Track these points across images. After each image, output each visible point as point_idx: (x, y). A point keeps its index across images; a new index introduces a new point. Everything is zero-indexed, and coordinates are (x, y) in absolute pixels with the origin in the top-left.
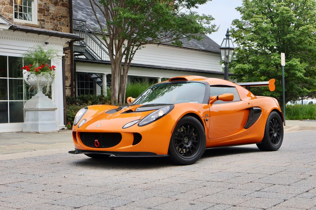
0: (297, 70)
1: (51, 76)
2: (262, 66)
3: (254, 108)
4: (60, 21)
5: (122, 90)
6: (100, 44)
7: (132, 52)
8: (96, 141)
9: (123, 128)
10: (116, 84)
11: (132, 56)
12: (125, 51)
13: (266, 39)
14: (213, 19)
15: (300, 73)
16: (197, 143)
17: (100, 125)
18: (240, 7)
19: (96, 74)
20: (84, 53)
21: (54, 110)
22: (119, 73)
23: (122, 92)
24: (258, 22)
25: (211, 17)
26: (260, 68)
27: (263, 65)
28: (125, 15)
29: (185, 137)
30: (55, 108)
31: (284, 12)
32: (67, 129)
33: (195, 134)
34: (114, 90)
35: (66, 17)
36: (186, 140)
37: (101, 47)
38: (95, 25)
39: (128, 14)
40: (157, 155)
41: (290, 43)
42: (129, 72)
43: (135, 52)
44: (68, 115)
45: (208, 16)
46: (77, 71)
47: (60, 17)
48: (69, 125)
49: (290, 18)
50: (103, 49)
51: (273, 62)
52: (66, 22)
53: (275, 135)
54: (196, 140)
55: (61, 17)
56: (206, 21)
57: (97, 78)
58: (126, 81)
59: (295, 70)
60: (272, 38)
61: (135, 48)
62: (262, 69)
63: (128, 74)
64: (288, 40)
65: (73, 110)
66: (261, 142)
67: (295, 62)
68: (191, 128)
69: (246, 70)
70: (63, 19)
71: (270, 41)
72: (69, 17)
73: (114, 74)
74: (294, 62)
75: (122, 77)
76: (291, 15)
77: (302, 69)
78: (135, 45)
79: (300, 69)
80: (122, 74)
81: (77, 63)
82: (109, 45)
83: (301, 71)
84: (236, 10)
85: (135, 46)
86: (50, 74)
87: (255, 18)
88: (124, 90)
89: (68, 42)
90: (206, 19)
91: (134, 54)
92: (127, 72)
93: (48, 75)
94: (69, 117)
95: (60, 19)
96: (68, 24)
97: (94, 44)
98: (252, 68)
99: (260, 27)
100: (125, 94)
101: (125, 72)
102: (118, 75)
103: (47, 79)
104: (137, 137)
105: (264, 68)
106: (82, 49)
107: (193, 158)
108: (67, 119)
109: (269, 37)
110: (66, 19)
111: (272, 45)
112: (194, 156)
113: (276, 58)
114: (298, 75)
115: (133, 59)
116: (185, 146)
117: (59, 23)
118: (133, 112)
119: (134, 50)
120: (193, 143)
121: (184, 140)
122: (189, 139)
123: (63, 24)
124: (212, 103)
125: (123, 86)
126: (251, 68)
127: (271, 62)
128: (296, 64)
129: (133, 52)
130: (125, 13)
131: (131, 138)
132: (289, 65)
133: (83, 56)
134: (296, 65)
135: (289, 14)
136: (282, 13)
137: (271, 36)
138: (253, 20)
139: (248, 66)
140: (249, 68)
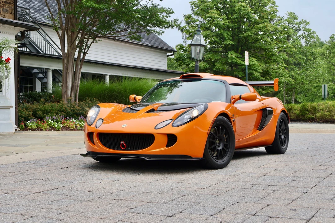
0: (254, 70)
1: (7, 69)
2: (218, 65)
3: (267, 108)
4: (3, 8)
5: (74, 88)
6: (44, 35)
7: (86, 45)
8: (122, 142)
9: (155, 128)
10: (69, 80)
11: (87, 49)
12: (78, 44)
13: (223, 36)
14: (173, 12)
15: (257, 73)
16: (227, 145)
17: (126, 125)
18: (194, 1)
19: (37, 68)
20: (26, 45)
21: (9, 108)
22: (72, 69)
23: (74, 90)
24: (215, 18)
25: (171, 10)
26: (216, 67)
27: (219, 64)
28: (88, 4)
29: (217, 139)
30: (10, 106)
31: (242, 8)
32: (19, 130)
33: (226, 136)
34: (67, 87)
35: (10, 3)
36: (218, 142)
37: (45, 39)
38: (34, 14)
39: (91, 3)
40: (193, 158)
41: (246, 42)
42: (82, 68)
43: (90, 45)
44: (20, 114)
45: (168, 9)
46: (21, 65)
47: (3, 3)
48: (22, 126)
49: (248, 15)
50: (47, 41)
51: (230, 61)
52: (10, 9)
53: (283, 137)
54: (226, 142)
55: (5, 3)
56: (166, 14)
57: (38, 73)
58: (80, 77)
59: (252, 70)
60: (229, 35)
61: (90, 41)
62: (218, 67)
63: (82, 71)
64: (245, 38)
65: (24, 109)
66: (271, 144)
67: (253, 62)
68: (222, 129)
69: (201, 69)
70: (7, 6)
71: (227, 38)
72: (13, 4)
73: (67, 69)
74: (252, 61)
75: (75, 73)
76: (249, 12)
77: (259, 68)
78: (90, 37)
79: (258, 69)
80: (74, 70)
81: (21, 56)
82: (62, 37)
83: (258, 71)
84: (190, 4)
85: (90, 39)
86: (6, 68)
87: (211, 13)
88: (78, 87)
89: (21, 31)
90: (166, 12)
91: (89, 47)
92: (81, 68)
93: (3, 68)
94: (21, 116)
95: (3, 4)
96: (12, 11)
97: (38, 36)
98: (208, 67)
99: (217, 23)
100: (78, 92)
101: (78, 68)
102: (71, 71)
103: (3, 73)
104: (172, 139)
105: (220, 67)
106: (26, 41)
107: (225, 162)
108: (19, 119)
109: (226, 34)
110: (10, 6)
111: (229, 42)
112: (225, 159)
113: (234, 56)
114: (256, 75)
115: (87, 53)
116: (218, 148)
117: (3, 10)
118: (155, 111)
119: (89, 42)
120: (224, 145)
121: (216, 143)
122: (220, 141)
123: (6, 11)
124: (234, 103)
125: (76, 83)
126: (206, 67)
127: (228, 60)
128: (254, 63)
129: (89, 46)
130: (88, 2)
131: (165, 140)
133: (25, 48)
134: (253, 65)
135: (247, 11)
136: (240, 9)
137: (227, 34)
138: (210, 15)
139: (203, 65)
140: (204, 67)
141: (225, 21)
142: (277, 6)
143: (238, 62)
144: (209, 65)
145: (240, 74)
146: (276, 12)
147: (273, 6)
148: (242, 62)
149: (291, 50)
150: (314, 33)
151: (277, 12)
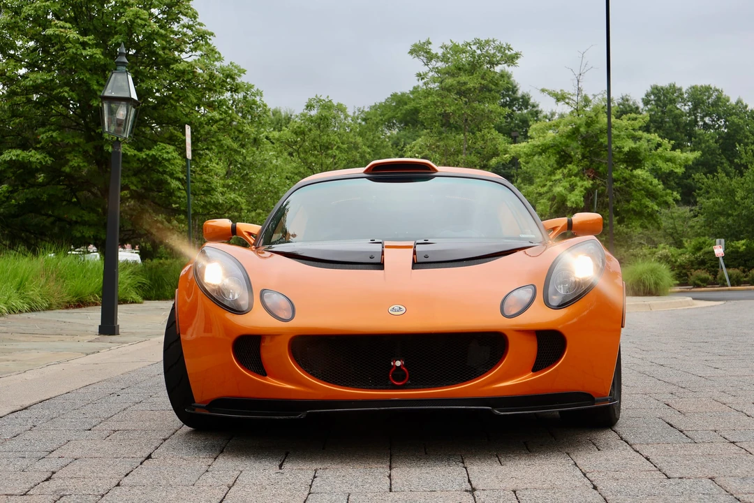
0: (166, 173)
2: (76, 158)
8: (398, 363)
9: (503, 314)
13: (89, 87)
15: (174, 181)
26: (71, 164)
27: (76, 156)
40: (595, 400)
59: (162, 173)
62: (77, 165)
67: (168, 153)
69: (34, 167)
74: (164, 151)
76: (154, 31)
79: (174, 172)
83: (175, 176)
87: (58, 27)
98: (49, 162)
99: (75, 54)
105: (81, 165)
114: (173, 185)
131: (531, 350)
132: (150, 160)
134: (169, 160)
137: (98, 82)
138: (57, 33)
139: (39, 156)
140: (41, 162)
141: (94, 50)
142: (201, 24)
143: (129, 153)
144: (52, 159)
145: (132, 183)
146: (208, 36)
147: (191, 23)
148: (136, 152)
149: (240, 129)
150: (259, 93)
151: (211, 37)
